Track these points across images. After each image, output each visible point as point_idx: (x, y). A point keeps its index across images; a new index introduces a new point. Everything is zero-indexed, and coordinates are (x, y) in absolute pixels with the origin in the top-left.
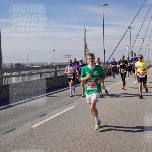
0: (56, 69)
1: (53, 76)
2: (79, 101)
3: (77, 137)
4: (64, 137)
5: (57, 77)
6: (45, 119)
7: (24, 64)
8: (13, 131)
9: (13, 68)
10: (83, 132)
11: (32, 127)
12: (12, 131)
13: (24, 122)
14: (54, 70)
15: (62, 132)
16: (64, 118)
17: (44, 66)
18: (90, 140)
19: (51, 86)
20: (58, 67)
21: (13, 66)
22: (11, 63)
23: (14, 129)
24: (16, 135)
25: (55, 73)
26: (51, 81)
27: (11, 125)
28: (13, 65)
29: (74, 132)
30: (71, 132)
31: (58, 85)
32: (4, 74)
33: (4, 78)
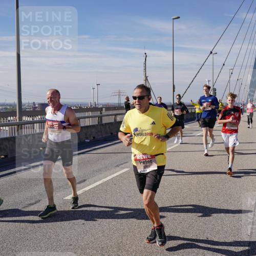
0: (101, 113)
1: (97, 123)
5: (102, 125)
6: (85, 187)
8: (37, 204)
9: (36, 109)
11: (66, 198)
12: (35, 203)
14: (98, 113)
16: (114, 186)
17: (83, 107)
19: (94, 137)
20: (104, 109)
21: (36, 108)
22: (34, 103)
23: (39, 201)
25: (100, 118)
26: (93, 130)
27: (34, 195)
28: (37, 106)
31: (104, 136)
32: (24, 118)
33: (24, 125)
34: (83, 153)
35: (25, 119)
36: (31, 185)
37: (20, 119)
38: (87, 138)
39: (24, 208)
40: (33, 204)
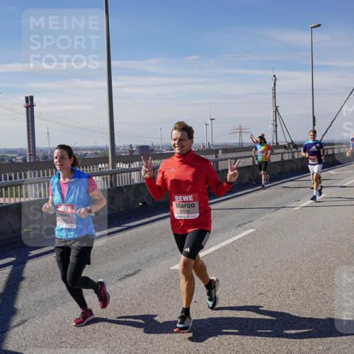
0: (217, 157)
2: (264, 220)
3: (262, 290)
4: (236, 289)
5: (219, 172)
7: (154, 147)
8: (137, 275)
9: (134, 154)
10: (273, 280)
11: (173, 268)
12: (134, 274)
13: (158, 257)
14: (213, 157)
15: (230, 280)
16: (235, 252)
18: (289, 296)
20: (220, 151)
21: (134, 151)
22: (131, 145)
23: (139, 271)
24: (143, 282)
25: (216, 163)
27: (133, 264)
28: (134, 149)
29: (254, 279)
30: (249, 280)
32: (118, 165)
33: (119, 173)
35: (120, 166)
36: (128, 251)
37: (114, 166)
39: (120, 280)
40: (131, 275)
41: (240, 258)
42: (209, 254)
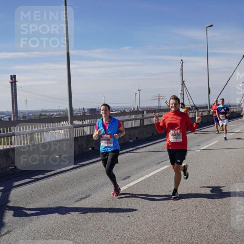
0: (143, 116)
1: (139, 125)
3: (174, 208)
4: (156, 207)
5: (144, 126)
6: (129, 183)
8: (88, 198)
9: (86, 114)
12: (86, 198)
13: (102, 186)
14: (140, 116)
16: (156, 181)
17: (127, 111)
18: (193, 212)
19: (137, 138)
20: (145, 112)
21: (86, 112)
22: (84, 108)
23: (89, 196)
24: (92, 202)
25: (142, 120)
26: (136, 131)
27: (85, 190)
28: (86, 111)
31: (146, 136)
32: (75, 122)
34: (127, 152)
36: (82, 182)
37: (72, 123)
38: (131, 139)
39: (76, 202)
40: (84, 198)
41: (160, 186)
42: (138, 183)
